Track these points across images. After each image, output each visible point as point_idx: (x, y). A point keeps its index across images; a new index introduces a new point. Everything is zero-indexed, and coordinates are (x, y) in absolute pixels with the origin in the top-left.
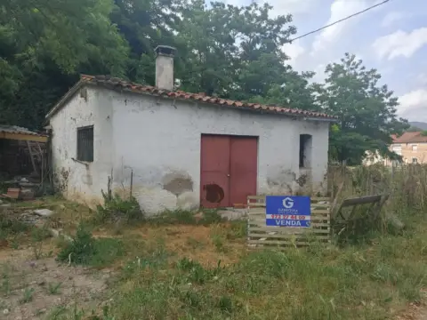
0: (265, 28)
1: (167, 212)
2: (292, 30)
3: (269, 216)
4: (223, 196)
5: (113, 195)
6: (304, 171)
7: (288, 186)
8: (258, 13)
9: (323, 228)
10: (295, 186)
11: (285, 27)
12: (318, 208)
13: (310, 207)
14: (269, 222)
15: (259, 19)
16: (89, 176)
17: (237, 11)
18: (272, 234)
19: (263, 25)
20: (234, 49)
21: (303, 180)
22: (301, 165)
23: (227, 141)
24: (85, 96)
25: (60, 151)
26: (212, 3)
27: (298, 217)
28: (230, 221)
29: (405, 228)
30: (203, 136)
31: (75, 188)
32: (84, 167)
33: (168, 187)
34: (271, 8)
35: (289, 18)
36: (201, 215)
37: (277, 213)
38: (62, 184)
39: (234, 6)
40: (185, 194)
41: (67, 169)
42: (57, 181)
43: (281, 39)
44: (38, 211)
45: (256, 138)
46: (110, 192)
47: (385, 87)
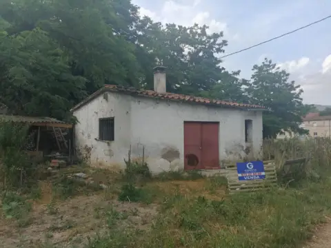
0: (205, 41)
1: (164, 173)
2: (225, 43)
3: (240, 175)
4: (198, 162)
5: (131, 162)
6: (248, 144)
7: (240, 155)
8: (199, 31)
9: (273, 178)
10: (243, 154)
11: (219, 41)
12: (268, 167)
13: (263, 167)
14: (241, 178)
15: (199, 35)
16: (110, 150)
17: (185, 29)
18: (243, 185)
19: (203, 40)
20: (183, 56)
21: (248, 150)
22: (246, 140)
23: (199, 126)
24: (106, 98)
25: (83, 134)
26: (167, 25)
27: (257, 174)
28: (209, 177)
29: (320, 178)
30: (185, 122)
31: (97, 159)
32: (106, 144)
33: (164, 157)
34: (208, 27)
35: (222, 34)
36: (186, 174)
37: (244, 172)
38: (84, 155)
39: (183, 26)
40: (175, 161)
41: (89, 146)
42: (80, 154)
43: (216, 49)
44: (78, 174)
45: (217, 123)
46: (130, 160)
47: (293, 82)
